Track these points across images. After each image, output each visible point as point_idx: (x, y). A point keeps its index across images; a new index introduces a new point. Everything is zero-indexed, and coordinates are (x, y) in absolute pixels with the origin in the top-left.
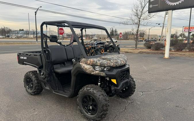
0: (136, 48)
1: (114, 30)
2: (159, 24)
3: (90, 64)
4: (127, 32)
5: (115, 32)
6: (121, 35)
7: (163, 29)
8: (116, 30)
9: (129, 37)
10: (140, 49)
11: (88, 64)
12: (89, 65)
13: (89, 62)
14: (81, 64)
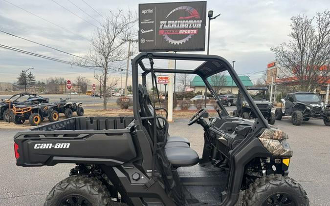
0: (105, 108)
1: (27, 74)
2: (122, 70)
3: (279, 138)
4: (54, 79)
5: (30, 78)
6: (70, 85)
7: (127, 78)
8: (30, 75)
9: (60, 88)
10: (113, 109)
11: (275, 139)
12: (277, 139)
13: (277, 135)
14: (264, 141)
